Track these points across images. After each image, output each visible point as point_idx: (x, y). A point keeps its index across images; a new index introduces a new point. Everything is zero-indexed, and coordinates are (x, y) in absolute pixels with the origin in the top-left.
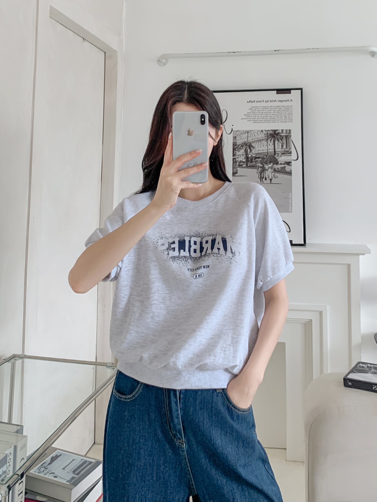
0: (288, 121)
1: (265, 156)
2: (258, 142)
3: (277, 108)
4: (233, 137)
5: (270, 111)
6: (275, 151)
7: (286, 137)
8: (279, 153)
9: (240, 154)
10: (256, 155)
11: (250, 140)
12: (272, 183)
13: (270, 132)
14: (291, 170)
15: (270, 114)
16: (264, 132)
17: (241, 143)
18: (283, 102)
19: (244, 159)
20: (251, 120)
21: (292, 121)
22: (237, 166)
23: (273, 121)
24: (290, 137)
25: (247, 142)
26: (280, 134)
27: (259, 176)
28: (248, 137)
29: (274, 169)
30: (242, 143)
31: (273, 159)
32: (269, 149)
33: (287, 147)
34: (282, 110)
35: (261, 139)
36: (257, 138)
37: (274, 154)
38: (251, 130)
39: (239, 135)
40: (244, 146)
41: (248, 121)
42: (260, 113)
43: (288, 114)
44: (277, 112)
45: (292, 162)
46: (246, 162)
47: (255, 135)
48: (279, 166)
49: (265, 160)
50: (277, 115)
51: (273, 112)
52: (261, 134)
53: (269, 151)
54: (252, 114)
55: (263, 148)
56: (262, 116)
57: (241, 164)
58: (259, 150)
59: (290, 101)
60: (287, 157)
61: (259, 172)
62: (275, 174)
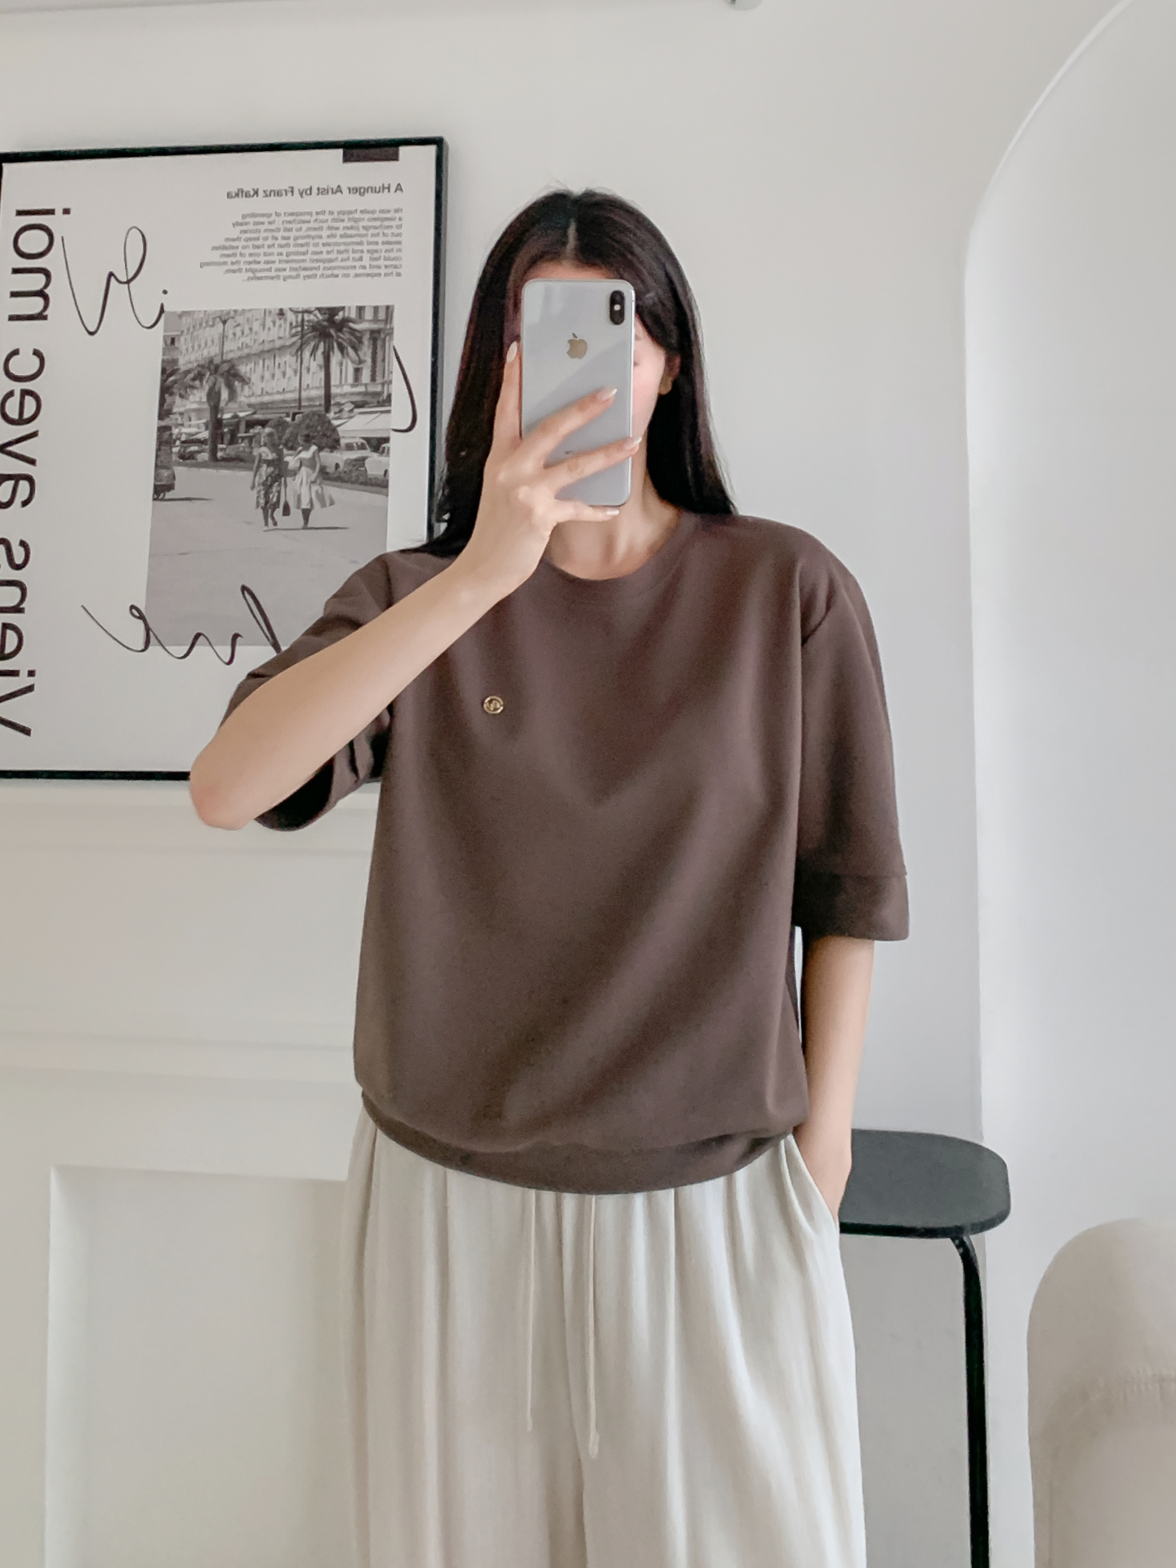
0: (383, 271)
1: (288, 416)
2: (264, 360)
3: (343, 221)
4: (165, 342)
5: (315, 229)
6: (328, 396)
7: (375, 335)
8: (343, 401)
9: (186, 408)
10: (254, 413)
11: (231, 351)
12: (309, 525)
13: (312, 317)
14: (386, 472)
15: (316, 245)
16: (290, 317)
17: (195, 365)
18: (369, 195)
19: (203, 428)
20: (240, 270)
21: (398, 270)
22: (175, 458)
23: (326, 273)
24: (387, 338)
25: (217, 360)
26: (351, 325)
27: (258, 497)
28: (223, 337)
29: (323, 472)
30: (202, 362)
31: (319, 428)
32: (304, 385)
33: (373, 379)
34: (364, 227)
35: (278, 344)
36: (261, 341)
37: (323, 409)
38: (234, 308)
39: (188, 330)
40: (207, 375)
41: (228, 271)
42: (276, 239)
43: (383, 243)
44: (341, 236)
45: (391, 440)
46: (209, 442)
47: (251, 329)
48: (341, 457)
49: (288, 431)
50: (342, 248)
51: (328, 237)
52: (277, 324)
53: (304, 394)
54: (245, 244)
55: (283, 384)
56: (284, 251)
57: (190, 452)
58: (267, 392)
59: (396, 191)
60: (374, 419)
61: (261, 481)
62: (322, 489)
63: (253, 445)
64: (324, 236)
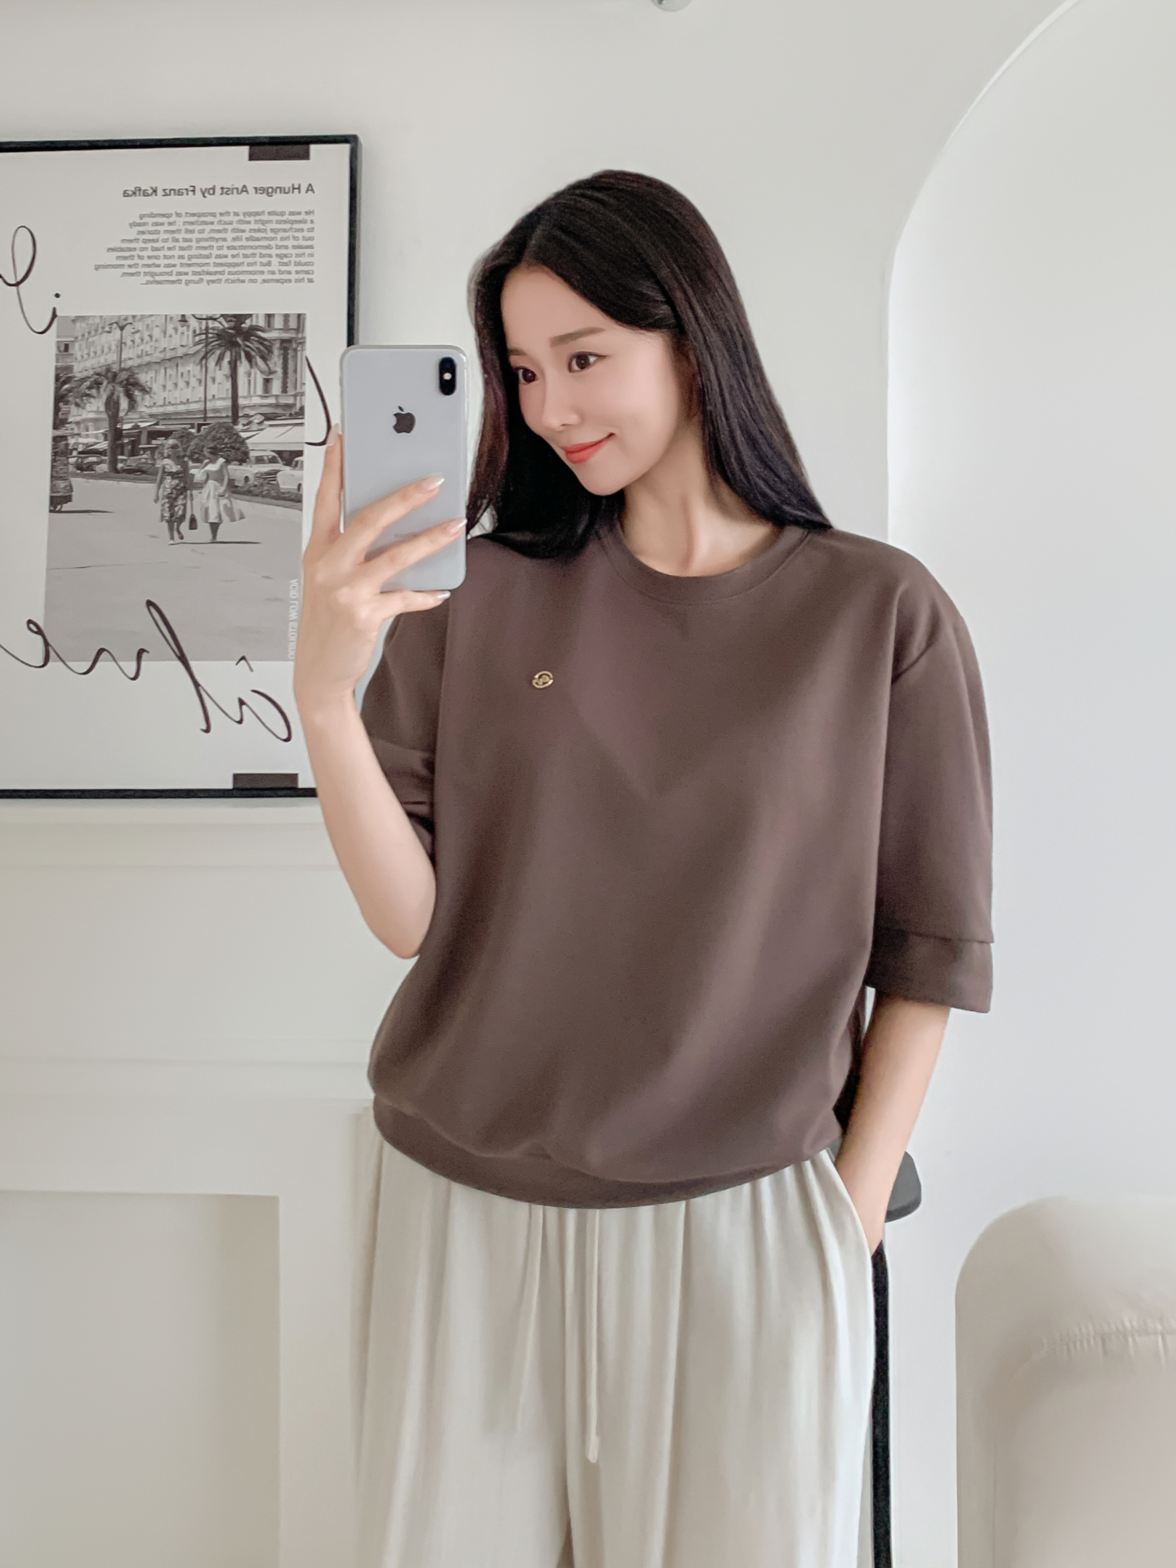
0: (293, 277)
1: (192, 427)
2: (166, 369)
3: (249, 222)
4: (58, 348)
5: (219, 231)
6: (235, 407)
7: (285, 345)
8: (252, 413)
9: (83, 417)
10: (157, 424)
11: (130, 359)
12: (219, 539)
13: (216, 324)
14: (300, 485)
15: (220, 248)
16: (194, 324)
17: (91, 372)
18: (278, 196)
19: (102, 438)
20: (138, 274)
21: (310, 276)
22: (71, 469)
23: (231, 277)
24: (299, 348)
25: (115, 368)
26: (260, 333)
27: (163, 510)
28: (121, 344)
29: (231, 483)
30: (99, 370)
31: (227, 440)
32: (209, 397)
33: (284, 390)
34: (272, 230)
35: (181, 352)
36: (162, 348)
37: (230, 420)
38: (134, 313)
39: (83, 335)
40: (105, 383)
41: (125, 274)
42: (177, 241)
43: (294, 247)
44: (247, 239)
45: (305, 453)
46: (108, 453)
47: (151, 336)
48: (251, 470)
49: (192, 443)
50: (249, 252)
51: (234, 239)
52: (180, 331)
53: (210, 405)
54: (143, 245)
55: (187, 394)
56: (186, 253)
57: (88, 463)
58: (169, 402)
59: (307, 192)
60: (288, 431)
61: (166, 493)
62: (231, 502)
63: (156, 457)
64: (229, 239)
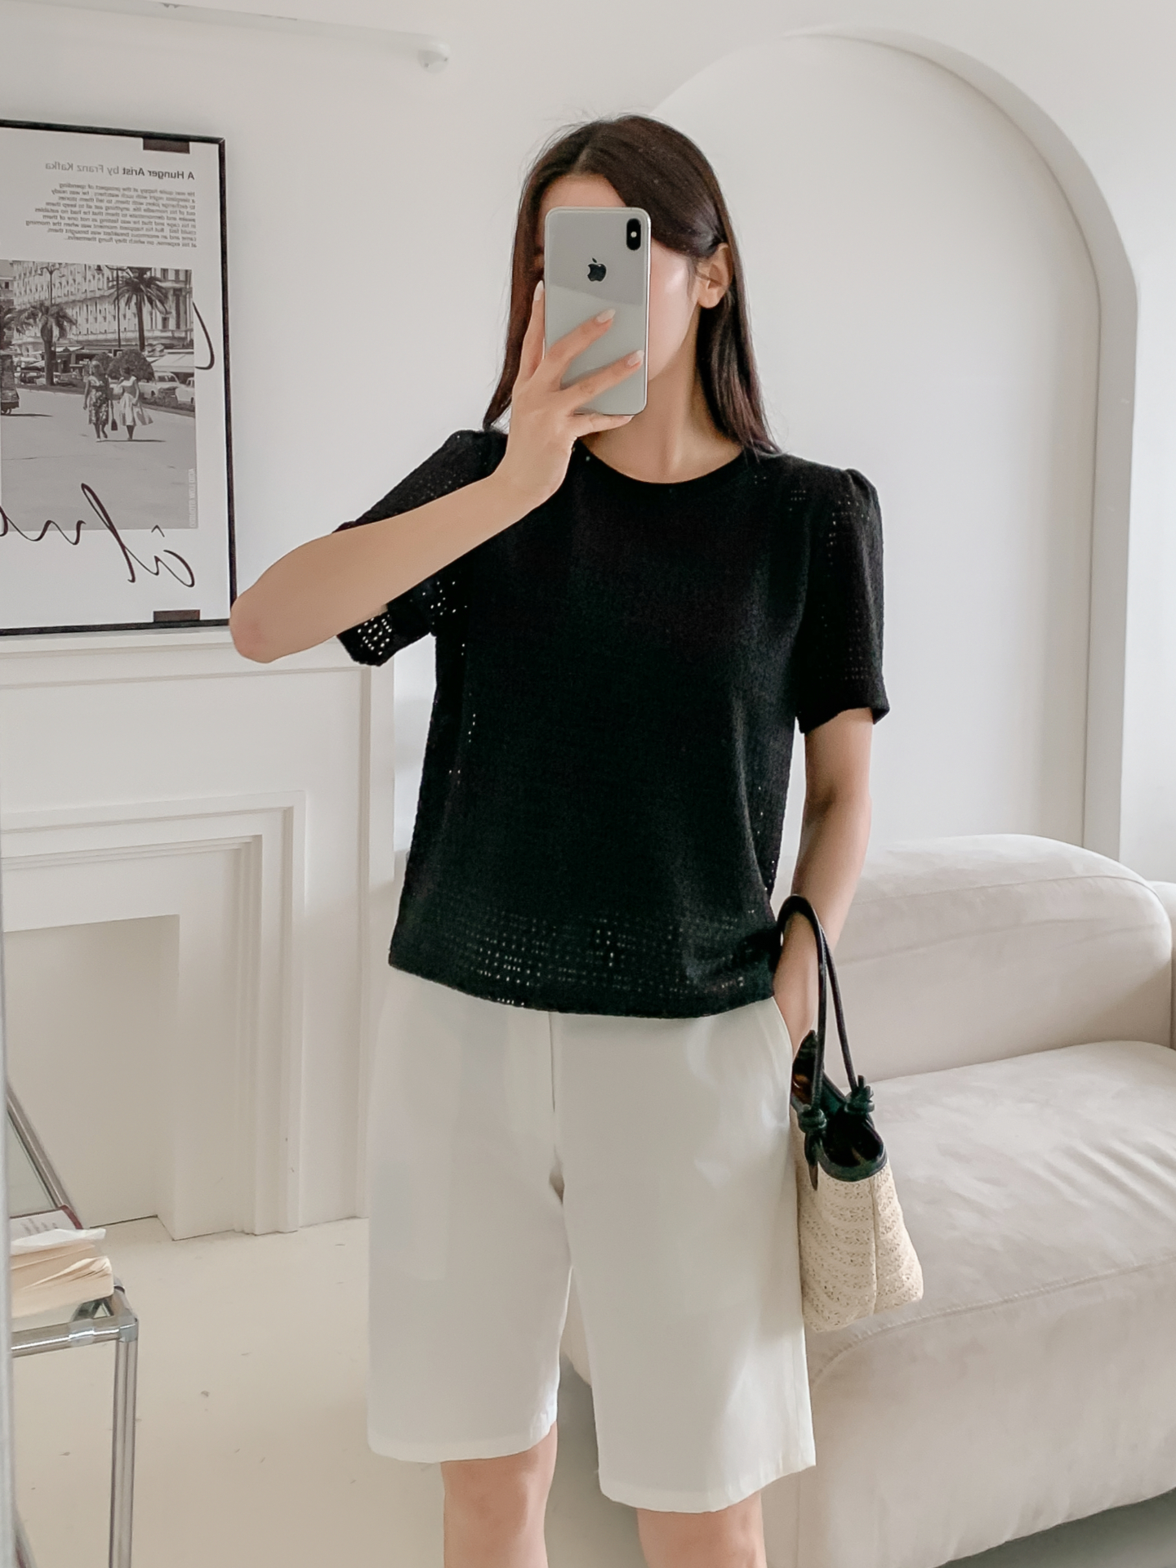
0: (181, 242)
1: (110, 352)
2: (87, 306)
3: (145, 198)
5: (123, 202)
6: (142, 337)
7: (178, 293)
8: (155, 343)
9: (24, 341)
10: (82, 349)
11: (59, 297)
12: (134, 438)
13: (125, 274)
14: (192, 399)
15: (125, 215)
16: (107, 272)
17: (28, 306)
18: (166, 179)
19: (40, 358)
20: (61, 230)
22: (16, 381)
23: (134, 239)
24: (188, 296)
25: (47, 303)
26: (158, 283)
28: (51, 286)
29: (142, 398)
30: (33, 304)
32: (122, 329)
33: (178, 326)
34: (163, 205)
35: (98, 294)
36: (84, 291)
37: (138, 348)
38: (60, 262)
39: (20, 276)
40: (40, 315)
41: (50, 230)
42: (90, 207)
43: (181, 219)
44: (145, 210)
45: (195, 375)
46: (45, 369)
47: (74, 281)
48: (155, 387)
49: (111, 365)
50: (146, 220)
51: (135, 210)
52: (96, 278)
53: (123, 336)
54: (64, 209)
55: (105, 326)
56: (98, 218)
57: (30, 377)
58: (91, 332)
59: (188, 178)
60: (179, 359)
61: (92, 402)
62: (142, 410)
63: (83, 374)
64: (131, 209)
